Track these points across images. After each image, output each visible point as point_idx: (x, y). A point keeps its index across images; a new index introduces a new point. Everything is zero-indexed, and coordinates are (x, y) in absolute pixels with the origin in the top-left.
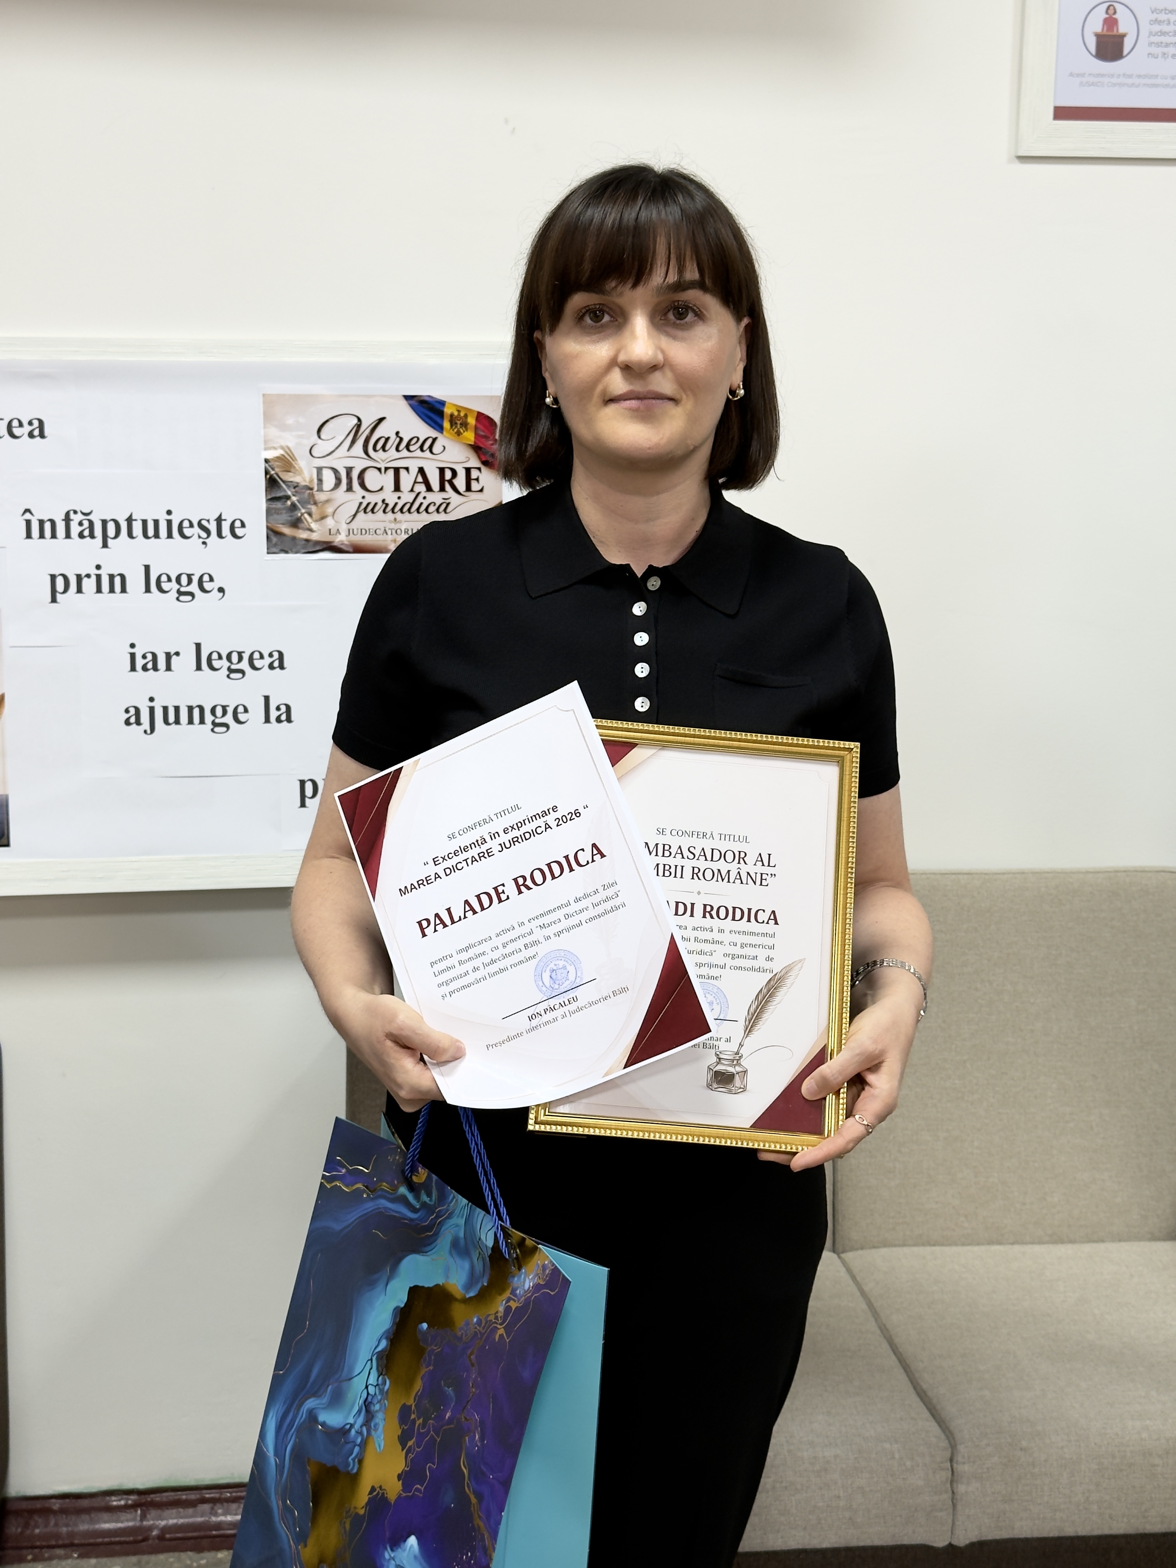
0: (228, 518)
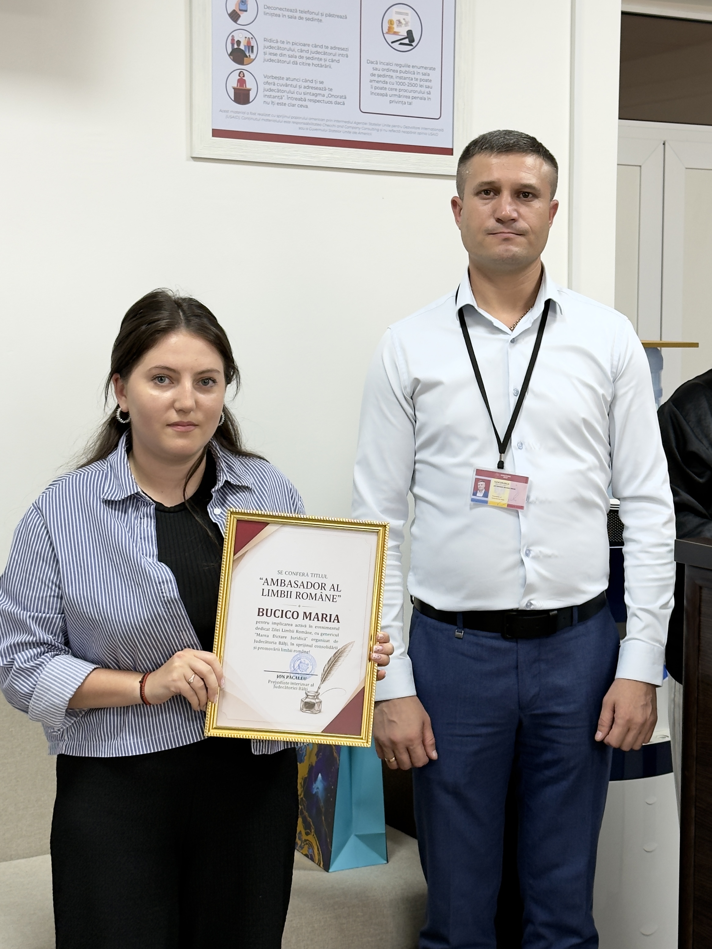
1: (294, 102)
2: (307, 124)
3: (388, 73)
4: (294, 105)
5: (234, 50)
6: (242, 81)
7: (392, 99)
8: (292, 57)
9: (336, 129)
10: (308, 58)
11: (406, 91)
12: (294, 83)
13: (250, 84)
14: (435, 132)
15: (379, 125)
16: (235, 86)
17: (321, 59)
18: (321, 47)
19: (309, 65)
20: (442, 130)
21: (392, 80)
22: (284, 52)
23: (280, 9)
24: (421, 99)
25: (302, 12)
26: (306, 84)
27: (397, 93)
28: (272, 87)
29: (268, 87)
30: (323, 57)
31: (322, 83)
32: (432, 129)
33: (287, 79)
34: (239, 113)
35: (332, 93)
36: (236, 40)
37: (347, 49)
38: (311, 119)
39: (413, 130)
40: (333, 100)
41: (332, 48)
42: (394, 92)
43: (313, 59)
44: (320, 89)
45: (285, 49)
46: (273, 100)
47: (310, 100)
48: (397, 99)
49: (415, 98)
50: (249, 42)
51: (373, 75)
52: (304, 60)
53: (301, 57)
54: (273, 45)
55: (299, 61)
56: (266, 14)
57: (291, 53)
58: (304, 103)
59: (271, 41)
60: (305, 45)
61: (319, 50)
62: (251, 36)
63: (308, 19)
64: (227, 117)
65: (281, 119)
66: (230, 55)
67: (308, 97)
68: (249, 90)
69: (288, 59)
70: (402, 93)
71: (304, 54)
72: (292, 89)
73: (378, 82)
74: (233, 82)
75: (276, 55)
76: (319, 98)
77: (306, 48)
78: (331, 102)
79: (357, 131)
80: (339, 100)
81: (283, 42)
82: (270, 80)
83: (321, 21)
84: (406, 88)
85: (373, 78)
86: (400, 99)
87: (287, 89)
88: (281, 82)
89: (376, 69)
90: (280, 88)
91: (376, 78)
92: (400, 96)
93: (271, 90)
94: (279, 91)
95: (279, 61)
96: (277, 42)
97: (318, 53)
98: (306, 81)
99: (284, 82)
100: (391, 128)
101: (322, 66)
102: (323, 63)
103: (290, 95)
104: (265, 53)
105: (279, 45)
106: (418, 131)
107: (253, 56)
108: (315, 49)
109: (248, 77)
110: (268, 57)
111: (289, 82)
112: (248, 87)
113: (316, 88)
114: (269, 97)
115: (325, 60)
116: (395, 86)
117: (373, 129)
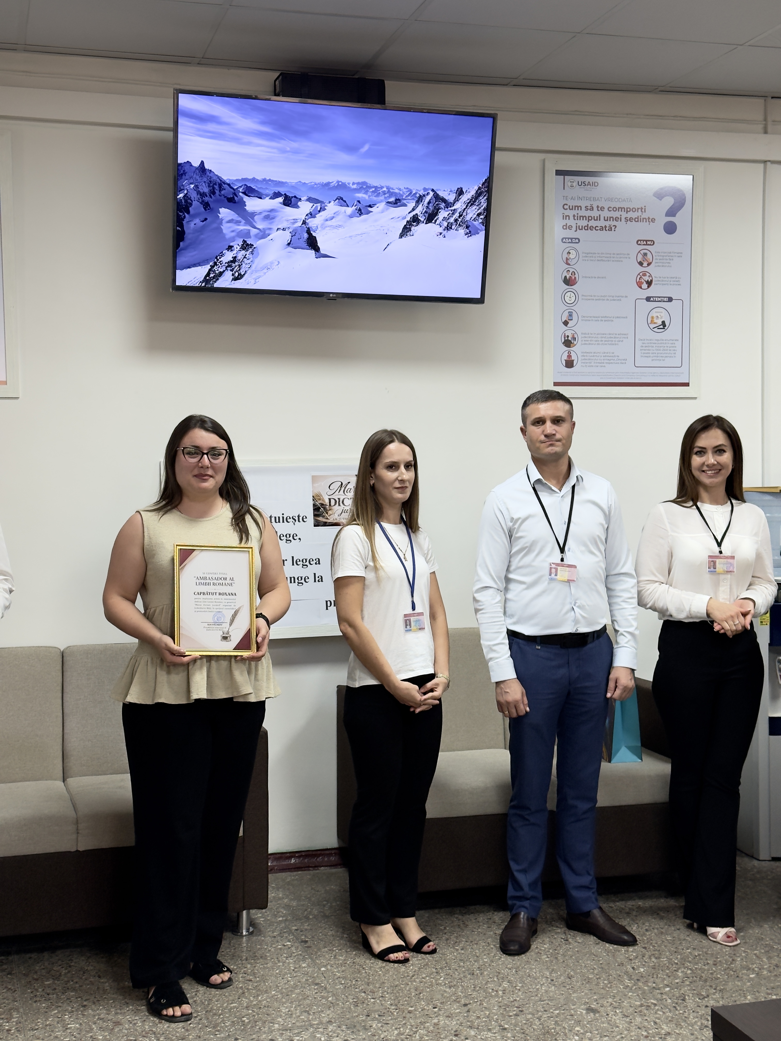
0: (301, 516)
1: (598, 364)
2: (605, 375)
3: (651, 345)
4: (597, 366)
5: (565, 340)
6: (569, 356)
7: (654, 358)
8: (597, 341)
9: (621, 377)
10: (605, 341)
11: (661, 353)
12: (598, 355)
13: (574, 357)
14: (678, 374)
15: (646, 373)
16: (566, 359)
17: (613, 341)
18: (613, 334)
19: (606, 344)
20: (683, 373)
21: (653, 348)
22: (592, 339)
23: (590, 317)
24: (670, 357)
25: (602, 317)
26: (604, 355)
27: (656, 355)
28: (586, 358)
29: (583, 358)
30: (614, 339)
31: (613, 353)
32: (677, 373)
33: (594, 353)
34: (568, 372)
35: (619, 358)
36: (566, 335)
37: (627, 334)
38: (607, 373)
39: (665, 374)
40: (619, 362)
41: (619, 335)
42: (655, 355)
43: (608, 341)
44: (612, 356)
45: (593, 337)
46: (586, 364)
47: (607, 363)
48: (656, 358)
49: (667, 357)
50: (573, 336)
51: (642, 347)
52: (603, 342)
53: (602, 341)
54: (586, 336)
55: (600, 343)
56: (582, 320)
57: (596, 339)
58: (603, 365)
59: (585, 334)
60: (604, 334)
61: (612, 336)
62: (574, 333)
63: (605, 321)
64: (561, 375)
65: (590, 374)
66: (563, 343)
67: (605, 361)
68: (573, 361)
69: (594, 342)
70: (658, 355)
71: (603, 339)
72: (597, 358)
73: (645, 350)
74: (565, 357)
75: (588, 341)
76: (612, 361)
77: (604, 336)
78: (618, 363)
79: (633, 377)
80: (623, 361)
81: (592, 334)
82: (585, 354)
83: (613, 321)
84: (661, 352)
85: (642, 348)
86: (658, 358)
87: (594, 358)
88: (591, 355)
89: (644, 343)
90: (590, 358)
91: (644, 348)
92: (658, 357)
93: (585, 359)
94: (589, 359)
95: (589, 344)
96: (589, 334)
97: (611, 338)
98: (604, 353)
99: (592, 355)
100: (652, 374)
101: (613, 344)
102: (614, 342)
103: (595, 361)
104: (582, 341)
105: (590, 335)
106: (668, 374)
107: (575, 343)
108: (609, 336)
109: (573, 354)
110: (584, 342)
111: (595, 355)
112: (573, 359)
113: (610, 356)
114: (584, 363)
115: (615, 341)
116: (655, 351)
117: (642, 376)
